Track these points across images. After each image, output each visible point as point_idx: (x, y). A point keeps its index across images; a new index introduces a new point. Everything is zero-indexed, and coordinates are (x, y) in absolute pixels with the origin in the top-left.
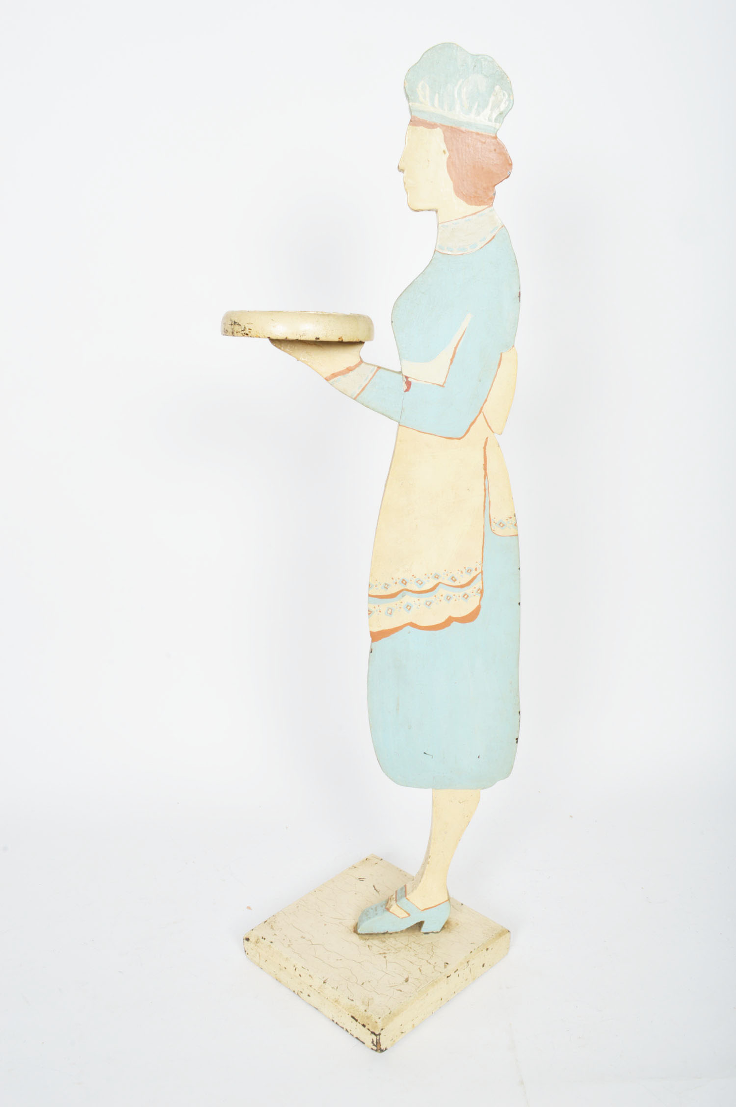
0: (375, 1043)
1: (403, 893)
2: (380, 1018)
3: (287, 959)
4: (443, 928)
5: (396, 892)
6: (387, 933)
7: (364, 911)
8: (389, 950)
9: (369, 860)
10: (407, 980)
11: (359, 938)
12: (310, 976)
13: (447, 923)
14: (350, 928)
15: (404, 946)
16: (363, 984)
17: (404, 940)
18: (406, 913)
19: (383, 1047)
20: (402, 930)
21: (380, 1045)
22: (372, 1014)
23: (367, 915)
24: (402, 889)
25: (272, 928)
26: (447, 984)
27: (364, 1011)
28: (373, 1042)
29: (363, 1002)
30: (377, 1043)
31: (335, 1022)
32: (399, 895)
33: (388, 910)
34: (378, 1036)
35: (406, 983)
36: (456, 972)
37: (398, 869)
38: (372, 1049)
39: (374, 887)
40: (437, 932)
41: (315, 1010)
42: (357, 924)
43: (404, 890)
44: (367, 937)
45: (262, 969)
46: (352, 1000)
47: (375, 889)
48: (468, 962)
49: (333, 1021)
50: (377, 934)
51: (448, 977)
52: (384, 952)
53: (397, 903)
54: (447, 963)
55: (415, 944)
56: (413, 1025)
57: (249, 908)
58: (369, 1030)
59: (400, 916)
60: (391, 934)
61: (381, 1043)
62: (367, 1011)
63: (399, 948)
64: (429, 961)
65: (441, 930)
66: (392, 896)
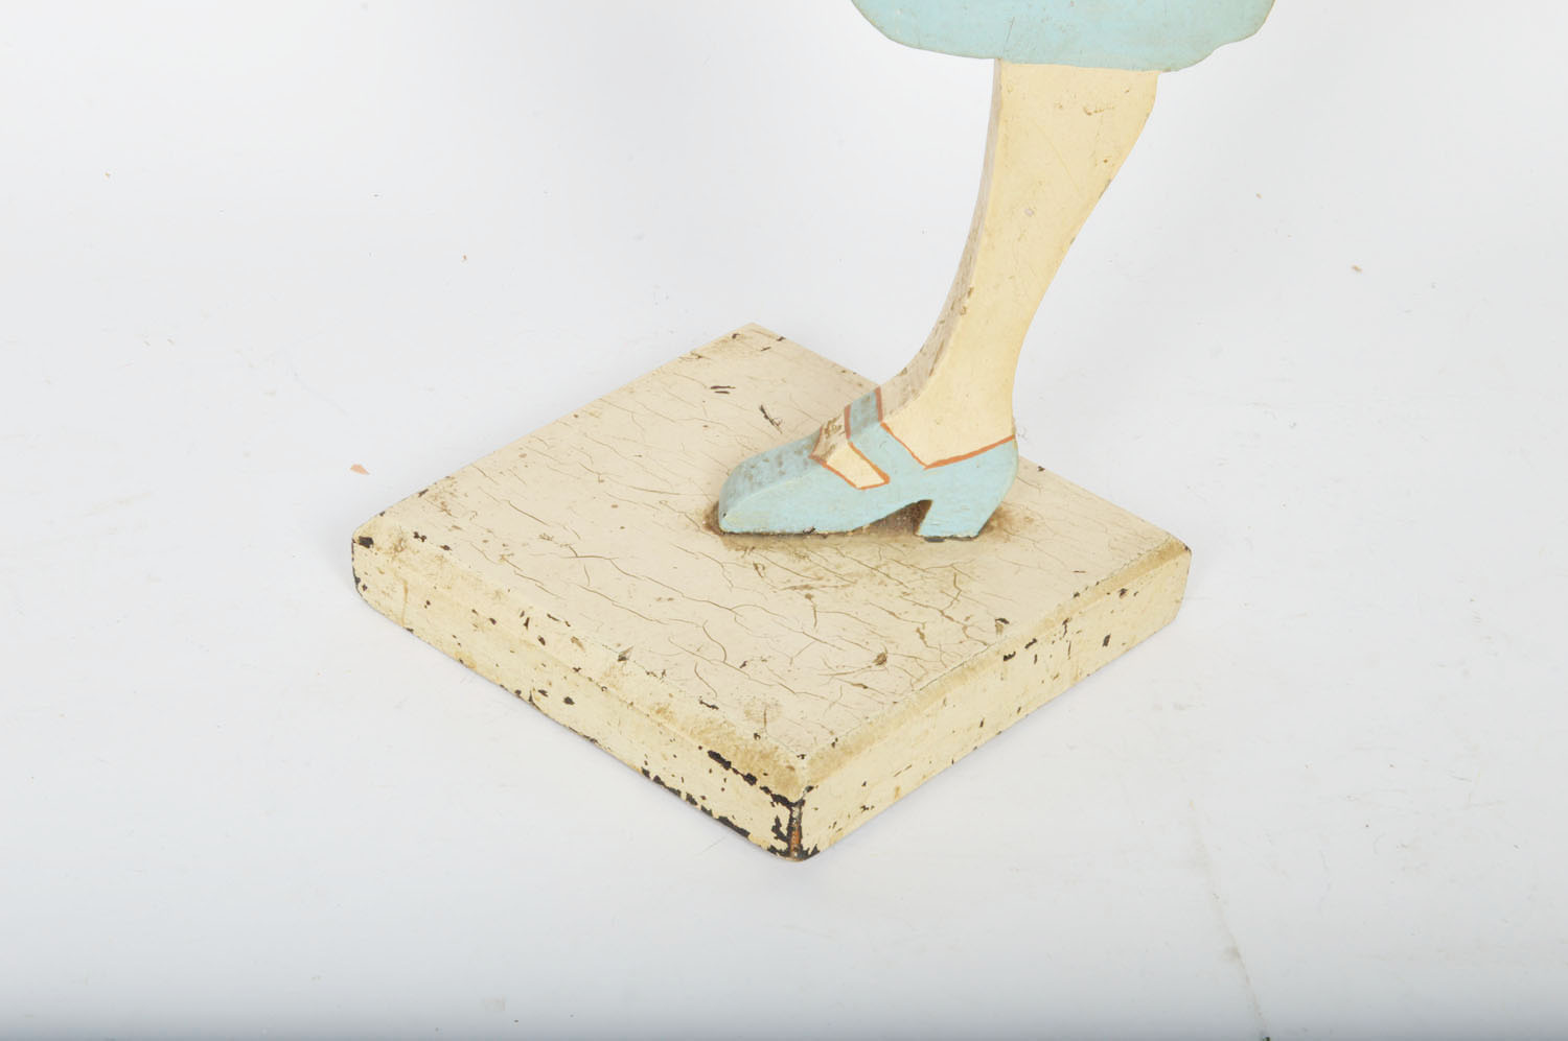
0: (784, 830)
1: (872, 411)
2: (803, 756)
3: (498, 593)
4: (986, 527)
5: (847, 410)
6: (811, 532)
7: (740, 466)
8: (820, 579)
9: (744, 337)
10: (882, 660)
11: (726, 545)
12: (574, 640)
13: (998, 515)
14: (694, 517)
15: (867, 570)
16: (744, 665)
17: (866, 553)
18: (875, 474)
19: (807, 844)
20: (857, 525)
21: (801, 837)
22: (778, 744)
23: (751, 478)
24: (867, 400)
25: (444, 508)
26: (1002, 679)
27: (752, 736)
28: (776, 829)
29: (748, 713)
30: (790, 828)
31: (652, 776)
32: (857, 417)
33: (820, 461)
34: (796, 809)
35: (880, 668)
36: (1031, 647)
37: (834, 365)
38: (772, 850)
39: (762, 410)
40: (969, 538)
41: (586, 743)
42: (716, 507)
43: (874, 402)
44: (750, 542)
45: (411, 630)
46: (713, 707)
47: (766, 417)
48: (1065, 622)
49: (646, 773)
50: (782, 535)
51: (1006, 658)
52: (804, 584)
53: (852, 439)
54: (1004, 621)
55: (901, 567)
56: (898, 789)
57: (358, 468)
58: (766, 790)
59: (856, 483)
60: (824, 536)
61: (804, 832)
62: (763, 735)
63: (849, 575)
64: (947, 613)
65: (981, 532)
66: (835, 420)
